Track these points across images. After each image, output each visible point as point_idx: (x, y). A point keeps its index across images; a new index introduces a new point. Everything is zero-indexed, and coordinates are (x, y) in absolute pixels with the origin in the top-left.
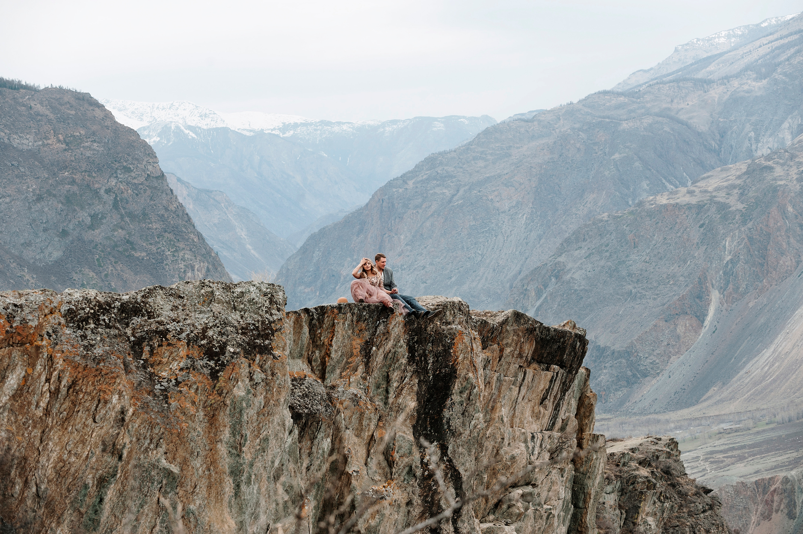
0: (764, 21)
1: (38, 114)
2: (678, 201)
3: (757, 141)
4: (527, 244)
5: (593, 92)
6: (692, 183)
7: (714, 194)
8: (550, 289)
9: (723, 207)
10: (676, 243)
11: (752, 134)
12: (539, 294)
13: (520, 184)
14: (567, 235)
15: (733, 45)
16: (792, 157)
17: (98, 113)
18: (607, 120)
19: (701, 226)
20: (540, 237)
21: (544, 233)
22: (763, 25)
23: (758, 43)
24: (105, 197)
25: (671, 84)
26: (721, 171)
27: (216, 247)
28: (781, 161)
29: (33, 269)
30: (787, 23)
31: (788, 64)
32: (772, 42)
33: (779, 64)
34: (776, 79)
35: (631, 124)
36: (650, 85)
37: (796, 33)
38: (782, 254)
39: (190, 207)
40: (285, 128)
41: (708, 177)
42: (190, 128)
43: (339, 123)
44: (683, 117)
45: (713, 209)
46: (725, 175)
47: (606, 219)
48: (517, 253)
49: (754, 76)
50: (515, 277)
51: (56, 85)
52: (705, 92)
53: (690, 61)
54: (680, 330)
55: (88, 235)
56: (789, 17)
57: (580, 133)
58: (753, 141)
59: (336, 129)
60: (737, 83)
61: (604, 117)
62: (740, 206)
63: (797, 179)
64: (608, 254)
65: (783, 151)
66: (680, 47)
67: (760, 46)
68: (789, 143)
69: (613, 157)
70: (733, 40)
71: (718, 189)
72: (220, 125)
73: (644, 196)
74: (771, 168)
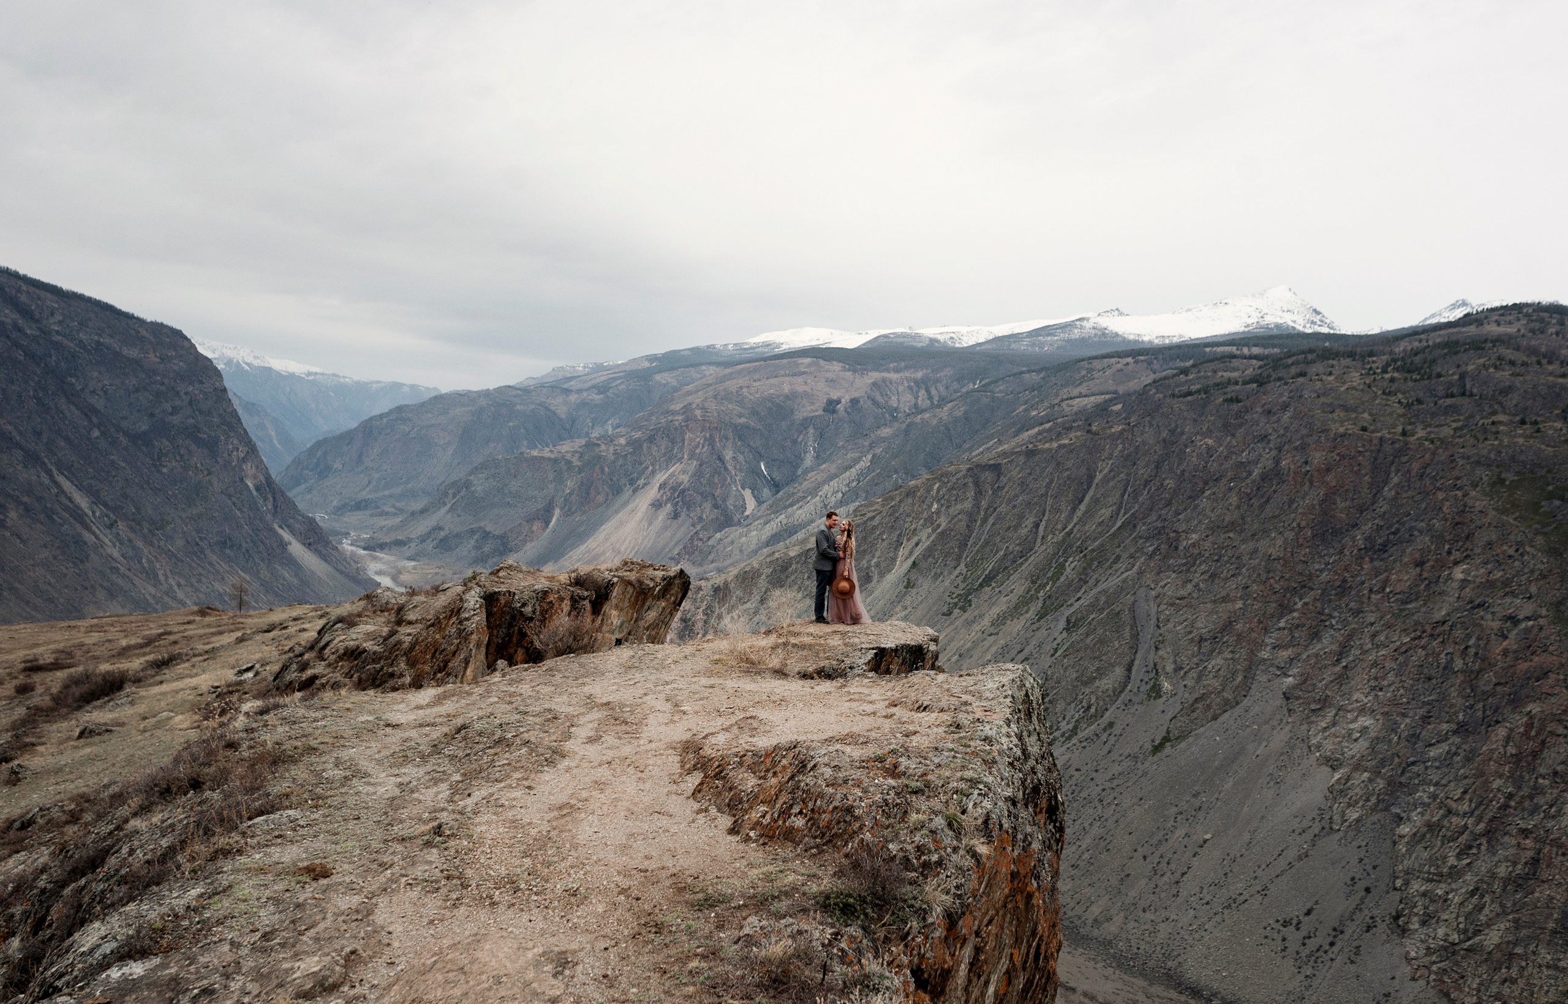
0: (606, 363)
1: (144, 337)
2: (544, 455)
3: (593, 429)
4: (451, 467)
5: (503, 386)
6: (553, 447)
7: (564, 455)
8: (462, 494)
9: (569, 462)
10: (539, 479)
11: (590, 424)
12: (454, 495)
13: (452, 431)
14: (476, 465)
15: (586, 373)
16: (612, 441)
17: (186, 343)
18: (508, 403)
19: (555, 471)
20: (459, 464)
21: (462, 462)
22: (606, 365)
23: (600, 374)
24: (184, 397)
25: (548, 388)
26: (571, 442)
27: (254, 438)
28: (605, 442)
29: (126, 434)
30: (619, 365)
31: (616, 389)
32: (609, 374)
33: (611, 388)
34: (608, 396)
35: (522, 407)
36: (536, 387)
37: (623, 372)
38: (599, 493)
39: (240, 412)
40: (309, 374)
41: (563, 445)
42: (246, 363)
43: (344, 377)
44: (553, 408)
45: (563, 463)
46: (572, 445)
47: (500, 459)
48: (444, 471)
49: (596, 392)
50: (441, 484)
51: (159, 321)
52: (567, 396)
53: (560, 377)
54: (535, 528)
55: (169, 419)
56: (620, 363)
57: (492, 407)
58: (590, 429)
59: (342, 380)
60: (586, 394)
61: (507, 401)
62: (578, 463)
63: (612, 453)
64: (498, 479)
65: (606, 436)
66: (556, 369)
67: (602, 376)
68: (610, 432)
69: (509, 424)
70: (586, 370)
71: (567, 452)
72: (267, 366)
73: (524, 449)
74: (599, 445)
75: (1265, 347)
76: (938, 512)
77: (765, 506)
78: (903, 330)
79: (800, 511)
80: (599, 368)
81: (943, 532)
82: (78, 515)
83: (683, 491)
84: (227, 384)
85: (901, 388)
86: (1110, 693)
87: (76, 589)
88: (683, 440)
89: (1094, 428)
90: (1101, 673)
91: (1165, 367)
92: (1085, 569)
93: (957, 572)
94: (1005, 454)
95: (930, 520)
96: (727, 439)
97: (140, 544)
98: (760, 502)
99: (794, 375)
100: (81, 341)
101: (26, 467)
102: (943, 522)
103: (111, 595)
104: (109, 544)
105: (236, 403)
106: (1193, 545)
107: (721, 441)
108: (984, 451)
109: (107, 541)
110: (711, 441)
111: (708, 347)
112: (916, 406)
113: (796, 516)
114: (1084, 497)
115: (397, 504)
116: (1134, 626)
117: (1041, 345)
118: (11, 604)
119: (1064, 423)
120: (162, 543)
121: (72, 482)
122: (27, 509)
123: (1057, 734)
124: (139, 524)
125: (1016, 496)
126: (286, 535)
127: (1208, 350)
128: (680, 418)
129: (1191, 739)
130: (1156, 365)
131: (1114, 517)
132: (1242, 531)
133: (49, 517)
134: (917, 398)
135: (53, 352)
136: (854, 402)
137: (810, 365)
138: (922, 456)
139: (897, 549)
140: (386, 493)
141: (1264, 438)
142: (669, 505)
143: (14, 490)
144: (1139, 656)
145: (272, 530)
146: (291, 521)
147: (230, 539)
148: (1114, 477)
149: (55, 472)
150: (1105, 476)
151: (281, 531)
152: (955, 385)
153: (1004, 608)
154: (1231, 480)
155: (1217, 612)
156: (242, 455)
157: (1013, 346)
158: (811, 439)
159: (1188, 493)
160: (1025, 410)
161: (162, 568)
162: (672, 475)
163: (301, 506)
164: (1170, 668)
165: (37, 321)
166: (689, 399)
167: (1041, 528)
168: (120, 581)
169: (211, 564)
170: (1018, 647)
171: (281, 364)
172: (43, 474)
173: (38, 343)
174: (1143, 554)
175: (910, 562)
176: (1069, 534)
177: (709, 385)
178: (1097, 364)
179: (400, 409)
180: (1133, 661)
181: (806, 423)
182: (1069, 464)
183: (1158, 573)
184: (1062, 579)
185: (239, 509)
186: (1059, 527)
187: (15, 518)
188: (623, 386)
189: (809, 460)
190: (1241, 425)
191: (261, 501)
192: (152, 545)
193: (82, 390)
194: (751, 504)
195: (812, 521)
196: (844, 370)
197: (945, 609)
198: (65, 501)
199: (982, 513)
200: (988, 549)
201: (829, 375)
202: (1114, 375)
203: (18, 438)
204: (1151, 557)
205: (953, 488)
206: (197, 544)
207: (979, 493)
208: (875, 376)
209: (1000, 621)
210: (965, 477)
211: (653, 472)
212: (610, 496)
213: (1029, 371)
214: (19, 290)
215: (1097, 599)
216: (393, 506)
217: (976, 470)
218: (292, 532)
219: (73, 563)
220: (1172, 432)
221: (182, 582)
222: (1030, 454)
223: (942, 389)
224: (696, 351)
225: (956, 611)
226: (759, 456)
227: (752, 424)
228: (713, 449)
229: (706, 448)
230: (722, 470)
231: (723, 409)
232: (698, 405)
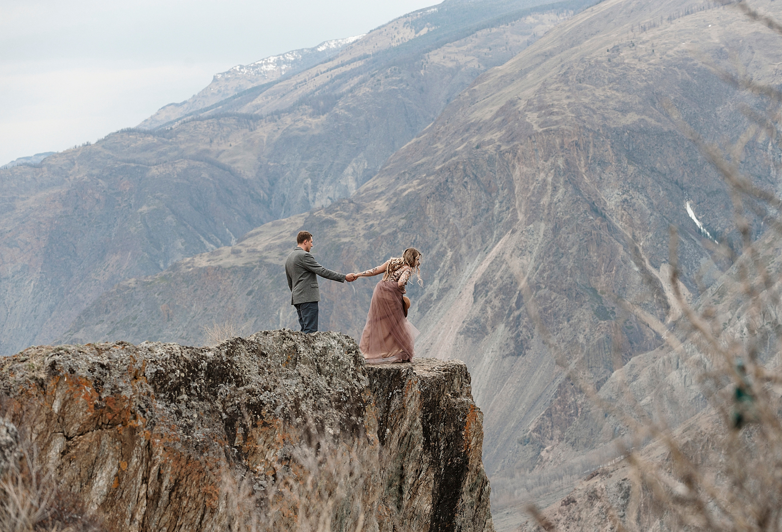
0: (321, 45)
2: (221, 263)
3: (315, 189)
4: (35, 318)
5: (115, 131)
6: (238, 242)
7: (264, 254)
10: (219, 314)
11: (309, 181)
13: (27, 244)
14: (85, 306)
15: (283, 73)
16: (358, 209)
18: (133, 165)
19: (249, 294)
20: (51, 309)
21: (57, 304)
22: (321, 49)
23: (314, 71)
25: (210, 121)
26: (273, 226)
28: (345, 214)
30: (349, 47)
31: (352, 97)
32: (331, 69)
33: (341, 96)
34: (337, 114)
35: (161, 170)
36: (184, 122)
37: (360, 59)
41: (257, 233)
44: (224, 160)
45: (264, 273)
46: (277, 232)
47: (133, 285)
48: (24, 328)
49: (311, 111)
52: (251, 130)
53: (232, 93)
56: (352, 39)
57: (100, 181)
58: (310, 190)
60: (289, 119)
61: (129, 161)
63: (364, 235)
64: (135, 329)
65: (347, 201)
66: (219, 76)
67: (317, 75)
68: (353, 192)
69: (140, 210)
70: (284, 67)
71: (269, 248)
73: (178, 258)
74: (332, 223)
77: (706, 296)
83: (527, 292)
88: (510, 184)
96: (603, 163)
98: (695, 288)
107: (590, 170)
128: (496, 135)
142: (501, 328)
162: (499, 261)
166: (509, 91)
177: (548, 55)
188: (365, 90)
211: (457, 261)
226: (679, 190)
227: (652, 122)
228: (577, 189)
229: (561, 191)
230: (604, 233)
231: (586, 100)
232: (529, 103)
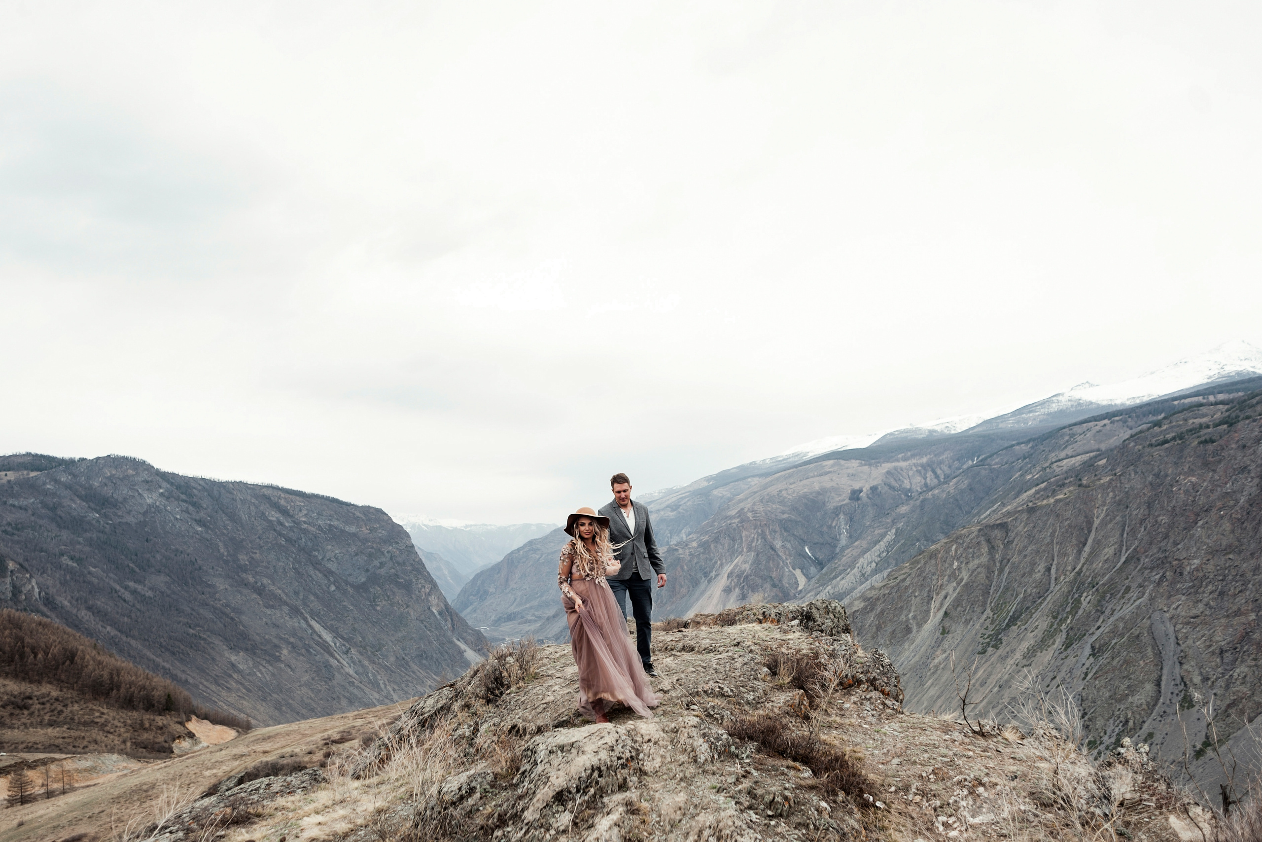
1: (358, 517)
3: (671, 538)
16: (687, 545)
17: (385, 518)
23: (672, 496)
24: (387, 554)
29: (352, 586)
30: (685, 488)
31: (685, 505)
38: (682, 587)
39: (424, 560)
40: (467, 526)
42: (424, 525)
43: (490, 525)
51: (367, 505)
55: (378, 572)
59: (489, 528)
68: (685, 539)
72: (438, 524)
74: (677, 550)
75: (1229, 392)
76: (959, 568)
77: (813, 581)
78: (905, 427)
79: (843, 582)
80: (670, 492)
81: (966, 584)
82: (326, 648)
83: (747, 577)
84: (414, 541)
85: (911, 473)
86: (1144, 707)
87: (328, 700)
88: (741, 538)
89: (1084, 482)
90: (1132, 690)
91: (1139, 423)
92: (1099, 601)
93: (984, 617)
94: (1009, 513)
95: (953, 576)
96: (775, 532)
97: (366, 663)
98: (809, 578)
99: (821, 475)
100: (319, 526)
101: (291, 617)
102: (965, 575)
103: (351, 702)
104: (347, 665)
105: (420, 553)
106: (1197, 569)
107: (770, 534)
108: (989, 515)
109: (345, 663)
110: (763, 536)
111: (751, 464)
112: (926, 485)
113: (840, 586)
114: (1086, 540)
115: (536, 613)
116: (1155, 645)
117: (1025, 421)
118: (288, 715)
119: (1057, 481)
120: (381, 661)
121: (320, 624)
122: (294, 647)
123: (1102, 747)
124: (365, 648)
125: (1025, 547)
126: (463, 646)
127: (1176, 403)
128: (737, 520)
129: (1231, 742)
130: (1130, 422)
131: (1117, 554)
132: (1240, 552)
133: (308, 651)
134: (925, 479)
135: (302, 535)
136: (874, 489)
137: (832, 466)
138: (938, 525)
139: (929, 603)
140: (528, 606)
141: (1244, 469)
142: (737, 590)
143: (285, 634)
144: (1165, 671)
145: (452, 642)
146: (465, 634)
147: (425, 652)
148: (1111, 520)
149: (309, 618)
150: (1103, 520)
151: (458, 643)
152: (956, 464)
153: (1032, 642)
154: (1220, 509)
155: (1232, 626)
156: (427, 590)
157: (1001, 426)
158: (843, 523)
159: (1182, 525)
160: (1021, 475)
161: (382, 679)
162: (736, 565)
163: (470, 623)
164: (1197, 679)
165: (292, 516)
166: (742, 505)
167: (1053, 571)
168: (355, 691)
169: (414, 672)
170: (1051, 675)
171: (448, 523)
172: (302, 621)
173: (294, 532)
174: (1151, 582)
175: (942, 612)
176: (1079, 573)
177: (755, 493)
178: (1077, 429)
179: (531, 543)
180: (1160, 676)
181: (837, 511)
182: (1068, 514)
183: (1169, 597)
184: (1080, 612)
185: (429, 630)
186: (1069, 568)
187: (287, 654)
189: (843, 541)
190: (1220, 461)
191: (443, 622)
192: (374, 663)
193: (323, 559)
194: (802, 581)
195: (854, 589)
196: (861, 465)
197: (980, 648)
198: (317, 638)
199: (998, 564)
200: (1009, 593)
201: (850, 471)
202: (1094, 436)
203: (285, 598)
204: (1159, 583)
205: (968, 547)
206: (404, 659)
207: (992, 549)
208: (887, 466)
209: (1030, 654)
210: (977, 536)
211: (722, 565)
212: (691, 588)
213: (1018, 444)
214: (279, 498)
215: (1116, 626)
216: (534, 615)
217: (986, 531)
218: (466, 642)
219: (325, 682)
220: (1157, 476)
221: (396, 688)
222: (1031, 511)
223: (946, 468)
224: (742, 468)
225: (990, 649)
226: (804, 542)
227: (793, 517)
228: (765, 541)
229: (760, 541)
230: (775, 557)
231: (769, 509)
232: (749, 509)
